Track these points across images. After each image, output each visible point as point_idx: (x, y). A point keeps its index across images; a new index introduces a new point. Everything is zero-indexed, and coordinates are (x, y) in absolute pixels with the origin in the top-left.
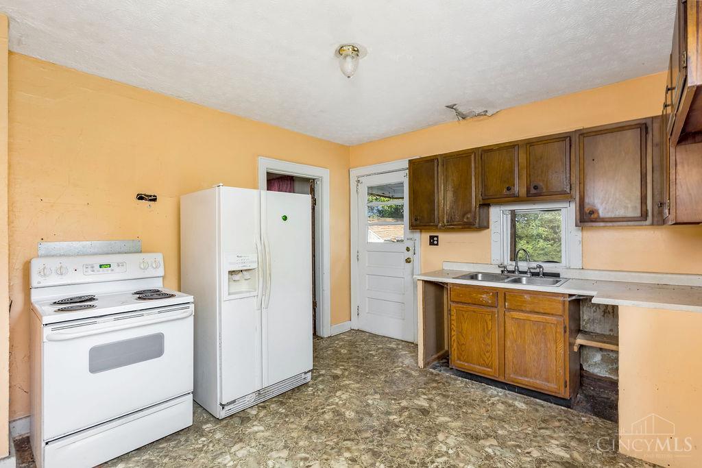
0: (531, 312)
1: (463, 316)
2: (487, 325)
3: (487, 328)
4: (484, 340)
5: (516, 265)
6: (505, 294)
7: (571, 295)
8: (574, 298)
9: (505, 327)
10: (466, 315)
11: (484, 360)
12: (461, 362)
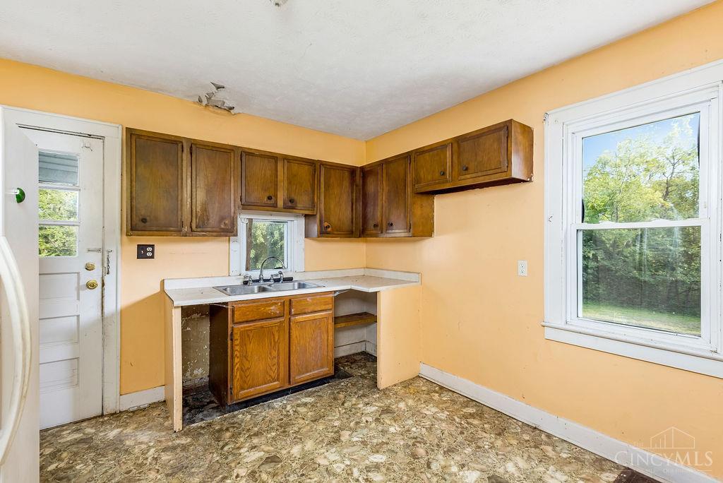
0: (312, 312)
1: (248, 336)
2: (274, 337)
3: (274, 340)
4: (270, 353)
5: (261, 274)
6: (290, 300)
7: (335, 292)
8: (337, 293)
9: (290, 333)
10: (251, 335)
11: (270, 376)
12: (246, 391)
